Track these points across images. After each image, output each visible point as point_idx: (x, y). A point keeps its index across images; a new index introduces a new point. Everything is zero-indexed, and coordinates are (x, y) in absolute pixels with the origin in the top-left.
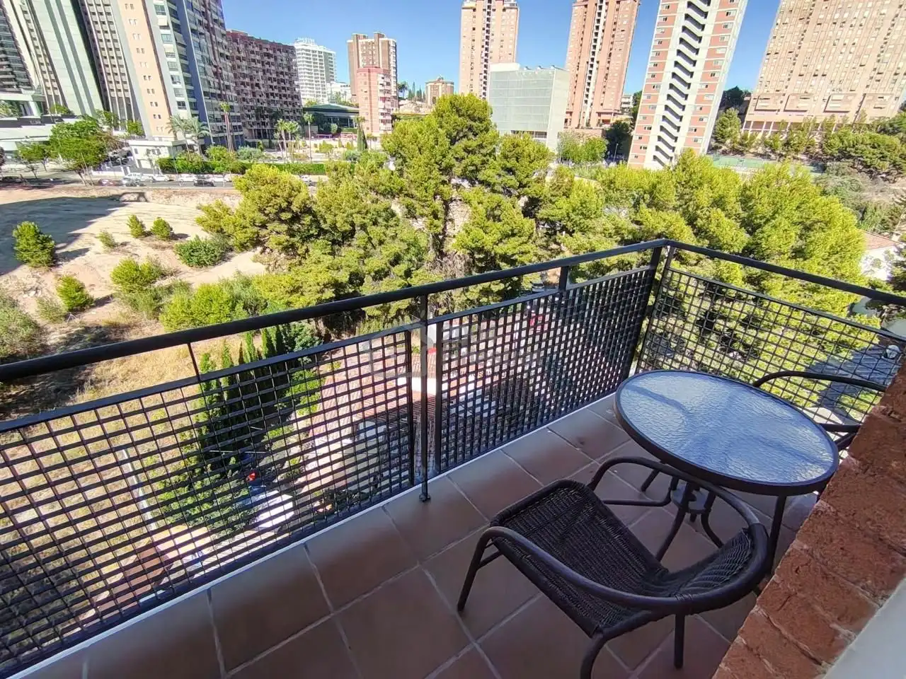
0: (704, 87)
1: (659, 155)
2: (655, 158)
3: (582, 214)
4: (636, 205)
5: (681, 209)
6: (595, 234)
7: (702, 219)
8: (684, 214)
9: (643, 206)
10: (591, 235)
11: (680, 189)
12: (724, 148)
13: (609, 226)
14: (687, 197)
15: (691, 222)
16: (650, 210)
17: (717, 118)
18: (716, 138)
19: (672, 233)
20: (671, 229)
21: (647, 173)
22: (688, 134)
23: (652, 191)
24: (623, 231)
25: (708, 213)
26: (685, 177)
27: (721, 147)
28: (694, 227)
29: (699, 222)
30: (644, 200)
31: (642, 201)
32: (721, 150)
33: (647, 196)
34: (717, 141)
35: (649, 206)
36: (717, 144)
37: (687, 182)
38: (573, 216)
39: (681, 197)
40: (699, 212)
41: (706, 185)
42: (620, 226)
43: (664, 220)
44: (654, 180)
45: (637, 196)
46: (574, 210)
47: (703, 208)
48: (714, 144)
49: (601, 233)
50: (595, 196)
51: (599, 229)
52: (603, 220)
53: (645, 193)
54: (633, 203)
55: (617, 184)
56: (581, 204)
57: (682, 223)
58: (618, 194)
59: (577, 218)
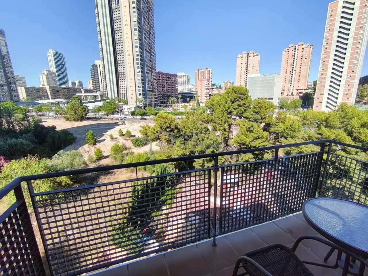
0: (349, 77)
2: (327, 106)
3: (291, 130)
4: (319, 126)
5: (343, 128)
6: (298, 138)
7: (355, 133)
8: (345, 131)
9: (322, 127)
10: (296, 139)
11: (342, 120)
12: (364, 101)
13: (305, 135)
14: (345, 123)
15: (350, 134)
16: (326, 129)
17: (358, 89)
18: (359, 97)
19: (339, 139)
20: (339, 137)
21: (323, 113)
22: (343, 96)
23: (327, 120)
24: (313, 138)
25: (358, 130)
26: (343, 114)
27: (362, 101)
28: (351, 136)
29: (355, 135)
30: (323, 125)
31: (321, 125)
32: (362, 102)
33: (324, 123)
34: (360, 99)
35: (326, 127)
36: (360, 100)
37: (345, 117)
38: (287, 131)
39: (343, 123)
40: (353, 130)
41: (356, 118)
42: (311, 135)
43: (335, 133)
44: (328, 116)
45: (319, 123)
46: (287, 128)
47: (355, 128)
48: (358, 99)
49: (301, 138)
50: (297, 123)
51: (300, 137)
52: (302, 133)
53: (323, 121)
54: (317, 125)
55: (308, 118)
56: (291, 126)
57: (345, 135)
58: (309, 122)
59: (289, 132)
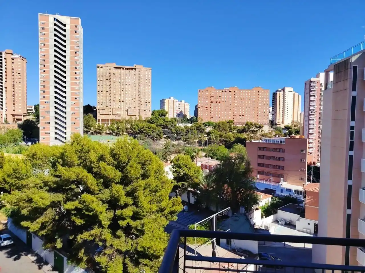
0: (73, 104)
1: (57, 136)
2: (56, 138)
3: (16, 177)
4: (54, 165)
5: (82, 165)
6: (29, 188)
7: (95, 168)
8: (85, 167)
9: (59, 167)
10: (26, 190)
11: (79, 154)
12: (91, 131)
13: (38, 181)
14: (83, 158)
15: (90, 170)
16: (64, 168)
17: (84, 118)
18: (86, 127)
19: (81, 179)
20: (80, 176)
21: (56, 147)
22: (71, 126)
23: (62, 156)
24: (50, 183)
25: (97, 165)
26: (79, 148)
27: (90, 131)
28: (92, 173)
29: (95, 170)
30: (59, 163)
31: (57, 163)
32: (90, 132)
33: (60, 160)
34: (87, 128)
35: (63, 165)
36: (87, 130)
37: (81, 150)
38: (8, 180)
39: (80, 158)
40: (93, 165)
41: (92, 151)
42: (46, 180)
43: (74, 172)
44: (63, 151)
45: (53, 161)
46: (9, 176)
47: (94, 162)
48: (85, 130)
49: (34, 187)
50: (24, 165)
51: (31, 185)
52: (32, 179)
53: (58, 158)
54: (51, 165)
55: (38, 156)
56: (14, 171)
57: (85, 172)
58: (40, 162)
59: (12, 181)
